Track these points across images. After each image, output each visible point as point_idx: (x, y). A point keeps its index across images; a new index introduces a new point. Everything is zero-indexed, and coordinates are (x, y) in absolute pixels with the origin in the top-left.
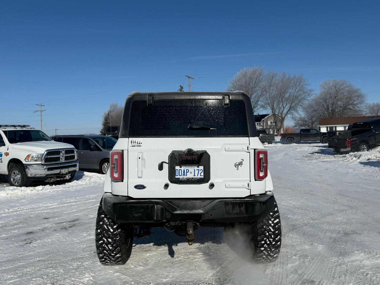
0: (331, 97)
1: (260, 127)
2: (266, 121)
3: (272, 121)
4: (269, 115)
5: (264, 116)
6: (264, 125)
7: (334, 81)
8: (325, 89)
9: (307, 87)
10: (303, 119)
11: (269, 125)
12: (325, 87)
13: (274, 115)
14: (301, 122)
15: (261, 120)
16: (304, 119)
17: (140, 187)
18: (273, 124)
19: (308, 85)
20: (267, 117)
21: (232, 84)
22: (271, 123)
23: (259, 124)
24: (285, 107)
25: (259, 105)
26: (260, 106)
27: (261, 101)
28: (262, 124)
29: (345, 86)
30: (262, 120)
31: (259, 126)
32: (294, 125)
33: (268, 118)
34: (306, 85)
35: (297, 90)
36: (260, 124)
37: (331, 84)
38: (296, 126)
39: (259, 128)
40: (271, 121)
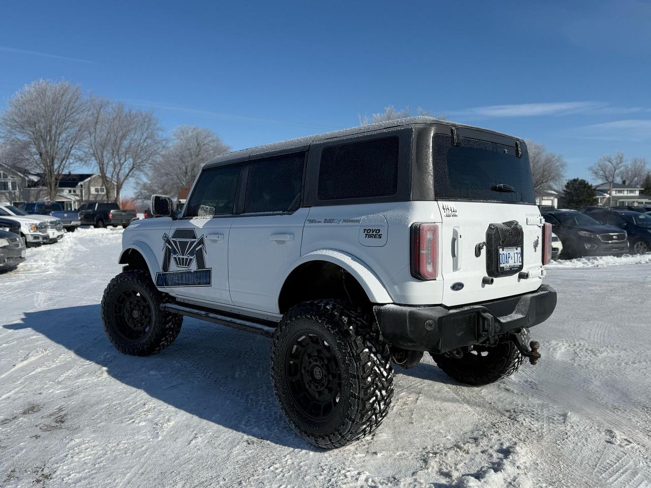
0: (191, 155)
1: (76, 197)
2: (86, 186)
3: (99, 188)
4: (93, 176)
5: (83, 177)
6: (83, 194)
7: (195, 129)
8: (182, 140)
9: (160, 133)
10: (149, 188)
11: (92, 195)
12: (182, 137)
13: (103, 177)
14: (145, 191)
15: (77, 184)
16: (151, 187)
17: (457, 287)
18: (100, 193)
19: (163, 131)
20: (89, 179)
21: (16, 107)
22: (97, 190)
23: (72, 192)
24: (123, 163)
25: (72, 155)
26: (75, 158)
27: (76, 148)
28: (78, 192)
29: (210, 139)
30: (79, 184)
31: (73, 195)
32: (134, 196)
33: (90, 181)
34: (158, 129)
35: (144, 137)
36: (74, 191)
37: (190, 134)
38: (137, 198)
39: (73, 199)
40: (97, 187)
